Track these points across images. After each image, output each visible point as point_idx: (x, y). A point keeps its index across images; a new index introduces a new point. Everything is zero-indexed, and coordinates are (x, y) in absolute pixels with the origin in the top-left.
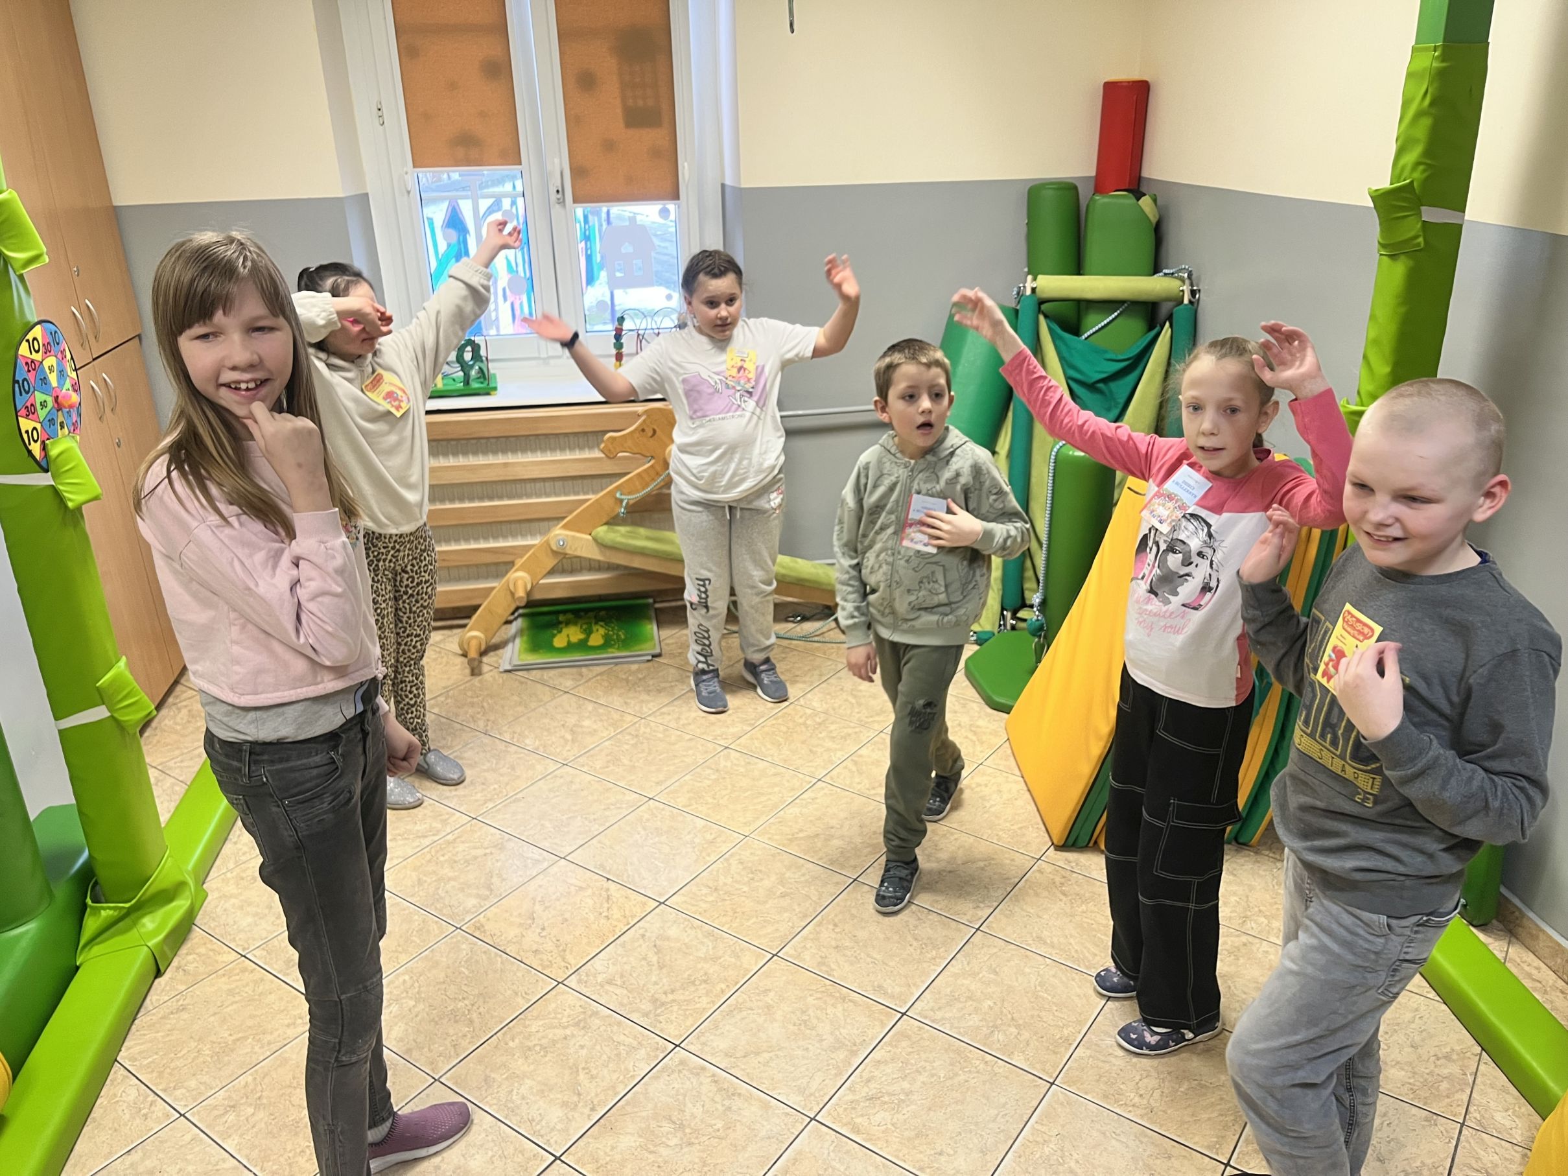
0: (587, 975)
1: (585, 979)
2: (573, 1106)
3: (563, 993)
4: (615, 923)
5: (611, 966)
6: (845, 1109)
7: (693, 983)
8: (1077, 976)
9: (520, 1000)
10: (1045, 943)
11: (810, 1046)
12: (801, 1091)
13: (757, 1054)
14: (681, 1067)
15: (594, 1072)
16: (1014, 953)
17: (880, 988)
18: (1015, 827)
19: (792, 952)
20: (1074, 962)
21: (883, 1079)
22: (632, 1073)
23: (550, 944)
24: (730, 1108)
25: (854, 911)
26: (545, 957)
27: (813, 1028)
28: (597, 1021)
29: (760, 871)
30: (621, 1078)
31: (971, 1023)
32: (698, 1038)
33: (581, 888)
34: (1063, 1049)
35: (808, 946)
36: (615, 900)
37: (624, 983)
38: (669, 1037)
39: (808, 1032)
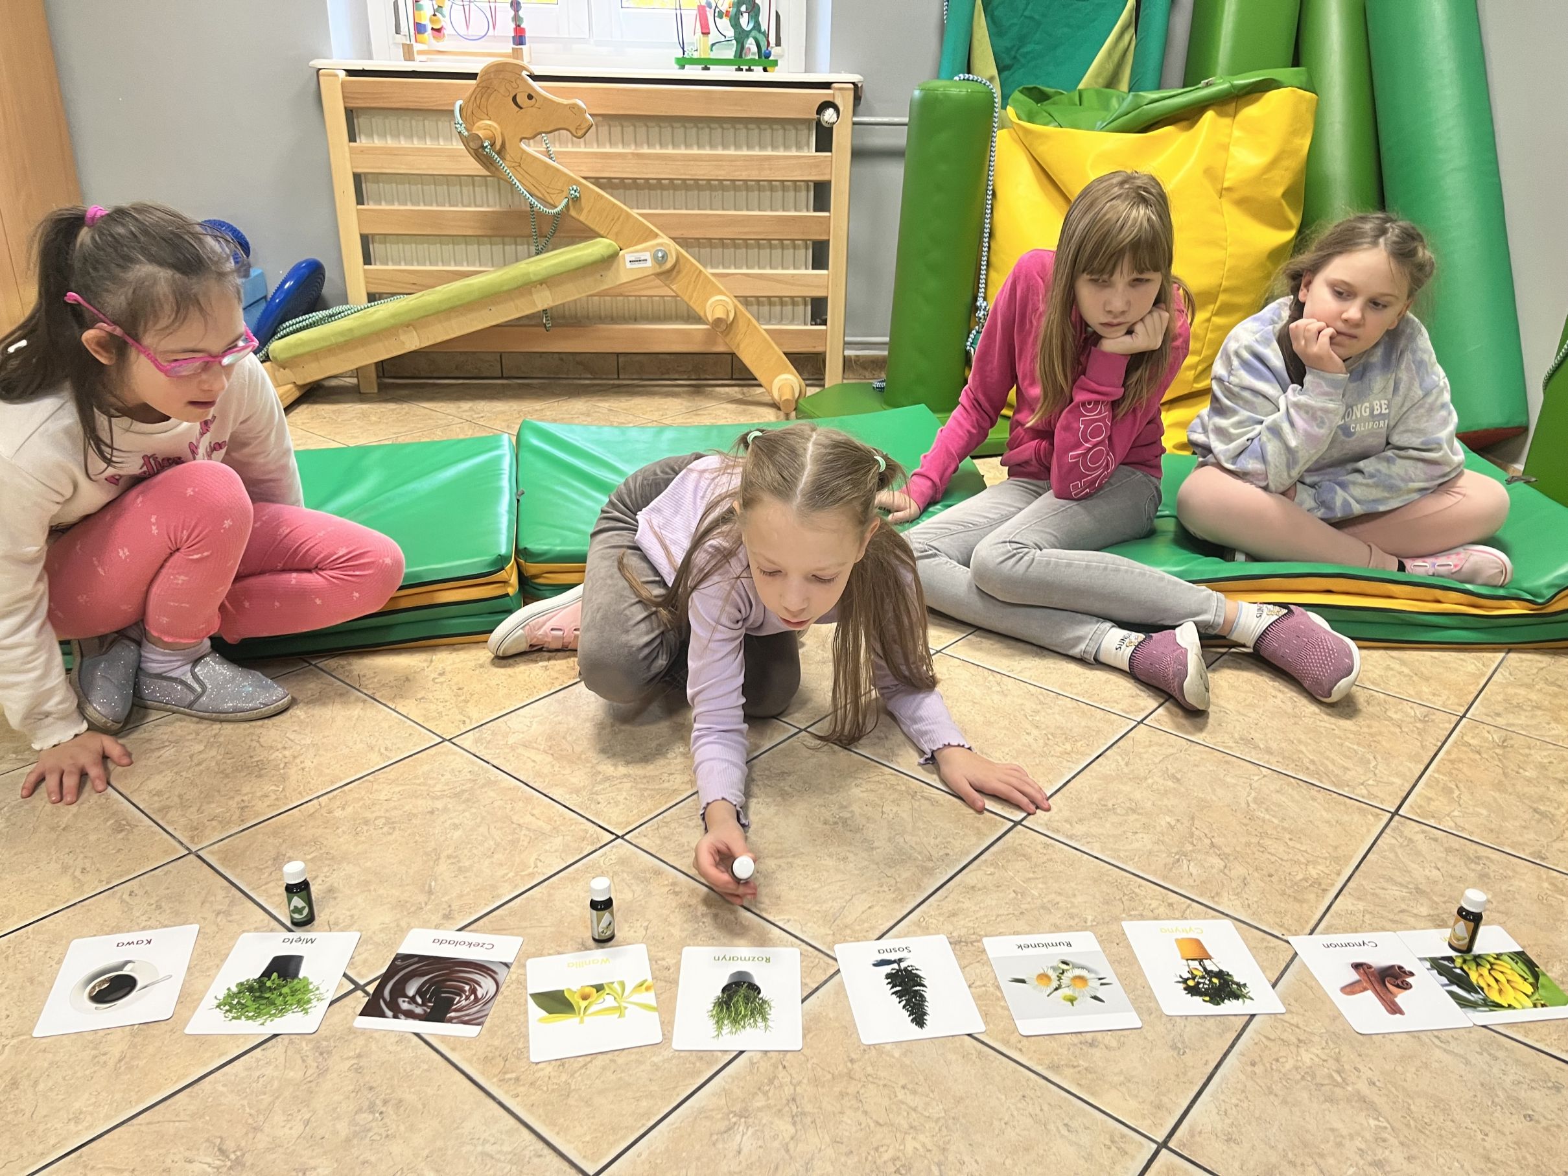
1: (490, 739)
2: (413, 909)
3: (447, 753)
5: (535, 725)
9: (374, 756)
15: (466, 863)
16: (1204, 756)
22: (530, 870)
23: (447, 690)
28: (492, 794)
30: (512, 875)
31: (1136, 845)
32: (657, 829)
38: (609, 824)
39: (848, 834)
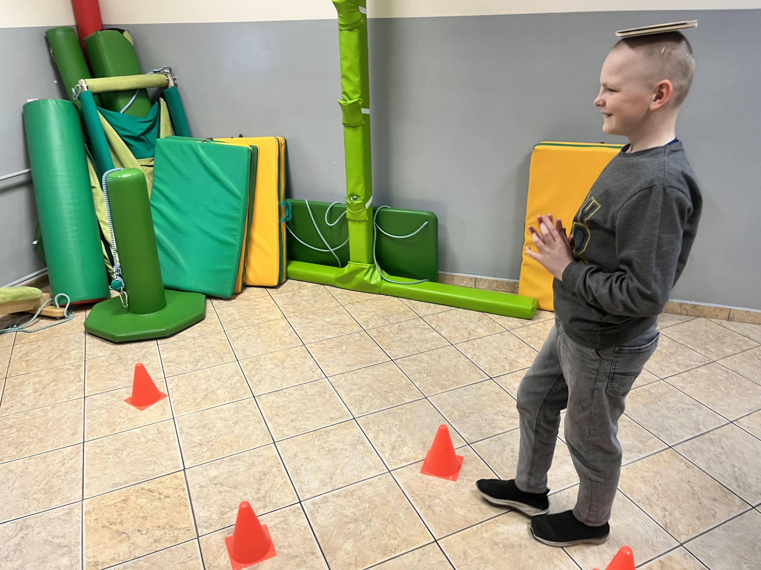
0: (206, 522)
1: (208, 524)
2: (303, 563)
3: (208, 539)
4: (177, 495)
6: (392, 459)
7: (261, 479)
8: (378, 366)
9: (191, 562)
10: (353, 365)
11: (346, 455)
12: (370, 468)
13: (334, 474)
14: (317, 506)
15: (287, 544)
16: (349, 375)
17: (332, 419)
18: (277, 341)
19: (278, 436)
20: (370, 363)
21: (385, 440)
23: (158, 531)
24: (359, 497)
25: (275, 406)
26: (167, 538)
27: (336, 449)
29: (207, 424)
30: (302, 533)
31: (377, 403)
32: (303, 492)
33: (124, 501)
34: (412, 387)
35: (280, 429)
36: (154, 488)
37: (229, 508)
38: (291, 503)
39: (336, 452)
